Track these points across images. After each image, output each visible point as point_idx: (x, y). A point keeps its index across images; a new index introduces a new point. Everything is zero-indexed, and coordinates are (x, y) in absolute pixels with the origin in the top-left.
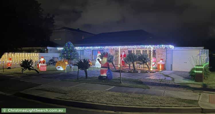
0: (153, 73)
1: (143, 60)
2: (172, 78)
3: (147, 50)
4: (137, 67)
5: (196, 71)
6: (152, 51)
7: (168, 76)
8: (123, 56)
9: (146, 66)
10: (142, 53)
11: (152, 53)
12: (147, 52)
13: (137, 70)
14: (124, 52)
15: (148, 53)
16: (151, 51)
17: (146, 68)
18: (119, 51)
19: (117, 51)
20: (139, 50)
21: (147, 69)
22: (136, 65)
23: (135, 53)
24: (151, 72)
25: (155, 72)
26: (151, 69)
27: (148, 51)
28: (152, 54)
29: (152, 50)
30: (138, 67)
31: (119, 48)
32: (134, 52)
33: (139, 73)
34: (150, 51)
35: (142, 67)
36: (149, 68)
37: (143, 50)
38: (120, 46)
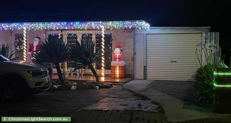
0: (108, 88)
1: (83, 56)
2: (157, 104)
3: (91, 35)
4: (70, 74)
5: (218, 84)
6: (103, 36)
7: (144, 98)
8: (35, 49)
9: (90, 71)
10: (79, 40)
11: (103, 39)
12: (91, 38)
13: (70, 83)
14: (39, 38)
15: (94, 40)
16: (101, 37)
17: (90, 75)
18: (25, 35)
19: (19, 36)
20: (75, 35)
21: (92, 79)
22: (67, 70)
23: (65, 40)
24: (103, 86)
25: (111, 86)
26: (103, 79)
27: (94, 37)
28: (103, 43)
29: (103, 32)
30: (72, 74)
31: (25, 27)
32: (62, 38)
33: (73, 90)
34: (99, 37)
35: (80, 75)
36: (97, 77)
37: (83, 35)
38: (25, 24)
